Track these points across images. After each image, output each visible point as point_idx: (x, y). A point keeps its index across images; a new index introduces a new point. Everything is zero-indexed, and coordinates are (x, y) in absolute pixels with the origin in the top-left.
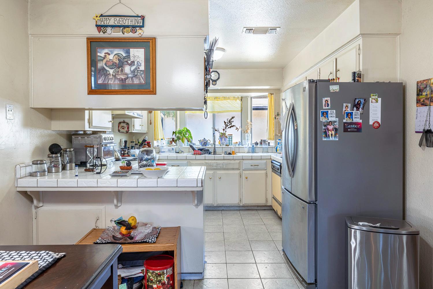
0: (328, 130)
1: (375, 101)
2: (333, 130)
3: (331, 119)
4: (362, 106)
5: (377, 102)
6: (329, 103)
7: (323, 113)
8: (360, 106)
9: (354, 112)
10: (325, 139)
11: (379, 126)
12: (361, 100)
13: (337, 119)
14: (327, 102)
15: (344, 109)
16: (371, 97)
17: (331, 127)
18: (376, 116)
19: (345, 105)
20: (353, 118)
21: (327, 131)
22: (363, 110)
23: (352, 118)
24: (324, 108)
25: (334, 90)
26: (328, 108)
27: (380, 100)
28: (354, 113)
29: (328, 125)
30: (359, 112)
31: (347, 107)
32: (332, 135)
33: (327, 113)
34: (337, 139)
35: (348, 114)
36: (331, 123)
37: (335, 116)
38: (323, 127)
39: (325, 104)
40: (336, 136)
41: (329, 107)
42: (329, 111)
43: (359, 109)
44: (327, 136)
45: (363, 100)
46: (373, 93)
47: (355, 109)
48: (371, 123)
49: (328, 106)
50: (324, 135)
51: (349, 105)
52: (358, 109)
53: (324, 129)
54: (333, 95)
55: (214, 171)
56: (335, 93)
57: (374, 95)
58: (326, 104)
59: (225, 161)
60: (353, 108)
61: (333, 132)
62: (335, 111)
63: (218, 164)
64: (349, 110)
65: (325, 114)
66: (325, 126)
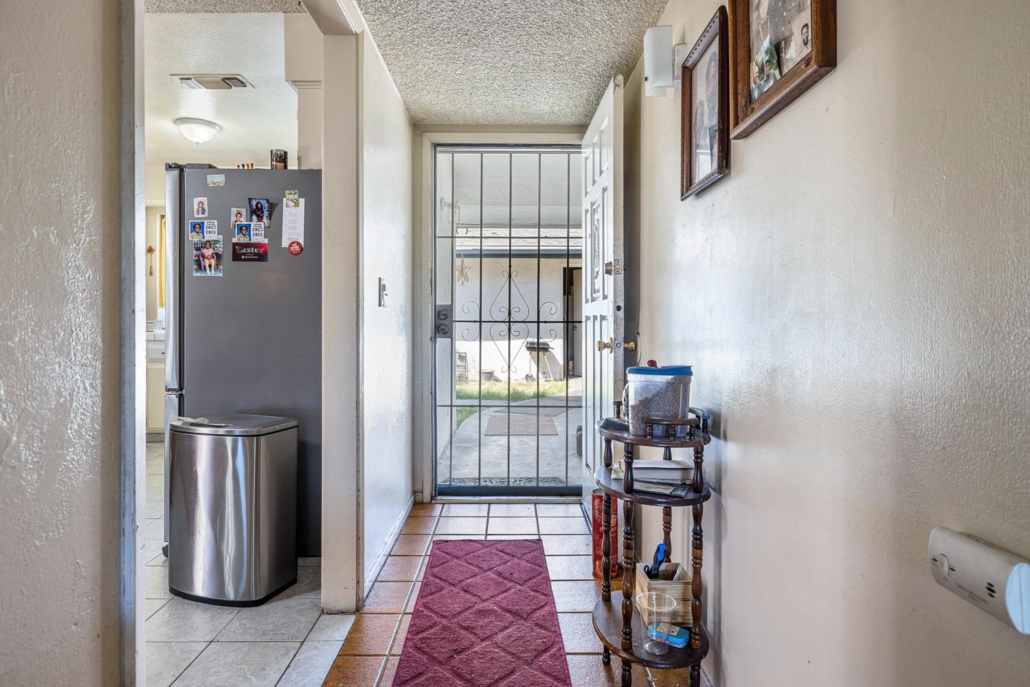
0: (203, 256)
1: (293, 204)
2: (213, 258)
3: (208, 237)
4: (266, 213)
5: (297, 205)
6: (206, 207)
7: (195, 225)
8: (263, 212)
9: (252, 224)
10: (198, 274)
11: (301, 251)
12: (261, 201)
13: (221, 237)
14: (201, 205)
15: (233, 219)
16: (285, 197)
17: (208, 252)
18: (294, 232)
19: (234, 210)
20: (252, 236)
21: (201, 258)
22: (269, 221)
23: (250, 235)
24: (196, 216)
25: (214, 183)
26: (203, 216)
27: (302, 201)
28: (252, 227)
29: (204, 247)
30: (263, 223)
31: (239, 215)
32: (210, 266)
33: (201, 225)
34: (221, 275)
35: (240, 229)
36: (209, 244)
37: (216, 231)
38: (195, 252)
39: (198, 209)
40: (218, 268)
41: (206, 215)
42: (206, 222)
43: (262, 218)
44: (200, 267)
45: (265, 201)
46: (290, 190)
47: (254, 217)
48: (285, 244)
49: (203, 213)
50: (195, 267)
51: (244, 211)
52: (260, 218)
53: (196, 256)
54: (213, 192)
56: (217, 189)
57: (292, 192)
58: (200, 209)
60: (251, 216)
61: (213, 262)
62: (216, 222)
64: (243, 221)
65: (198, 227)
66: (198, 249)
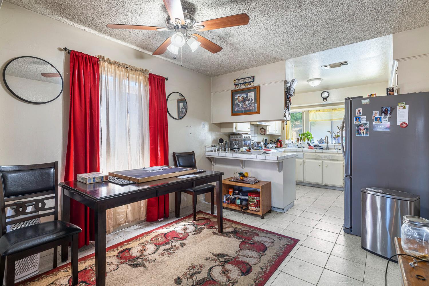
0: (360, 129)
1: (402, 108)
2: (365, 130)
3: (362, 122)
4: (389, 112)
5: (404, 108)
6: (361, 111)
7: (357, 118)
8: (388, 112)
9: (382, 117)
10: (358, 136)
11: (407, 126)
12: (388, 108)
13: (368, 122)
14: (359, 111)
15: (373, 115)
16: (398, 105)
17: (362, 128)
18: (403, 119)
19: (374, 112)
20: (382, 121)
21: (359, 130)
22: (390, 115)
24: (357, 115)
25: (365, 103)
26: (360, 115)
27: (407, 107)
28: (382, 118)
29: (361, 126)
30: (387, 116)
31: (376, 114)
32: (363, 133)
33: (359, 118)
34: (368, 136)
35: (377, 118)
36: (362, 125)
37: (366, 120)
38: (357, 128)
39: (358, 113)
40: (367, 133)
41: (361, 114)
42: (361, 117)
43: (387, 114)
44: (359, 133)
45: (389, 108)
46: (401, 102)
47: (383, 114)
48: (399, 123)
49: (360, 114)
50: (357, 133)
51: (378, 112)
52: (386, 114)
53: (357, 129)
54: (364, 107)
55: (323, 161)
56: (366, 105)
57: (402, 103)
58: (359, 113)
59: (331, 155)
60: (382, 114)
61: (364, 131)
62: (366, 117)
63: (325, 156)
64: (378, 116)
65: (358, 119)
66: (358, 127)
